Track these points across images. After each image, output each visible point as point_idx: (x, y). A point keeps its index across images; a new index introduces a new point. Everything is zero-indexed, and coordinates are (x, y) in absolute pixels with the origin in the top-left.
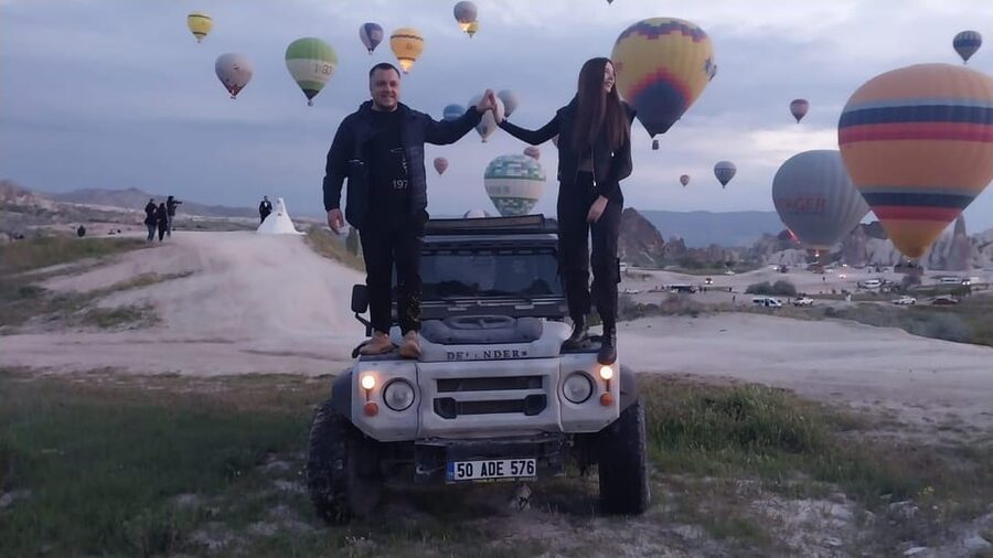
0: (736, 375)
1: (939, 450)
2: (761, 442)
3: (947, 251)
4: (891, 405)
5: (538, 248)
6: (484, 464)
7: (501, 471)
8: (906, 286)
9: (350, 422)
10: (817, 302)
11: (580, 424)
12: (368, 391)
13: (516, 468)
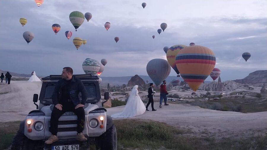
0: (152, 119)
1: (201, 139)
2: (154, 138)
3: (217, 86)
4: (191, 127)
5: (90, 84)
6: (63, 147)
7: (68, 149)
8: (207, 95)
9: (24, 134)
10: (184, 100)
11: (94, 134)
12: (29, 125)
13: (73, 148)
